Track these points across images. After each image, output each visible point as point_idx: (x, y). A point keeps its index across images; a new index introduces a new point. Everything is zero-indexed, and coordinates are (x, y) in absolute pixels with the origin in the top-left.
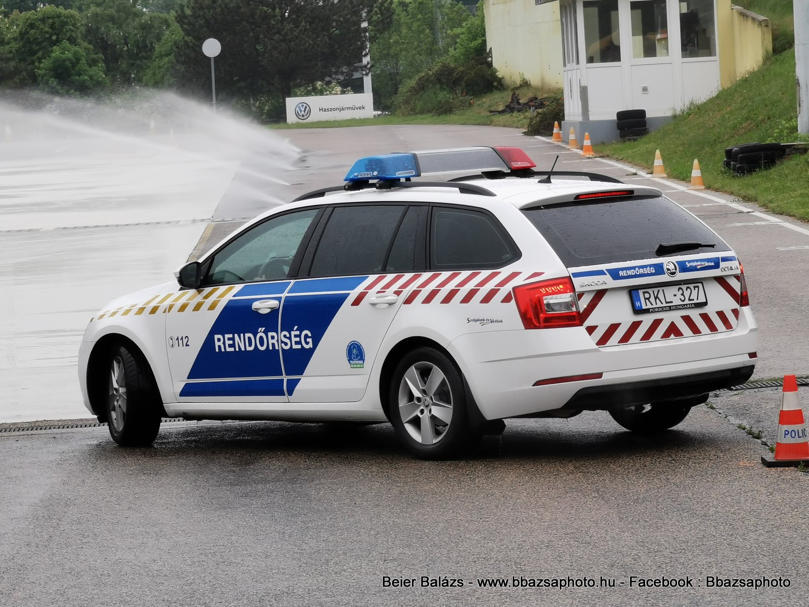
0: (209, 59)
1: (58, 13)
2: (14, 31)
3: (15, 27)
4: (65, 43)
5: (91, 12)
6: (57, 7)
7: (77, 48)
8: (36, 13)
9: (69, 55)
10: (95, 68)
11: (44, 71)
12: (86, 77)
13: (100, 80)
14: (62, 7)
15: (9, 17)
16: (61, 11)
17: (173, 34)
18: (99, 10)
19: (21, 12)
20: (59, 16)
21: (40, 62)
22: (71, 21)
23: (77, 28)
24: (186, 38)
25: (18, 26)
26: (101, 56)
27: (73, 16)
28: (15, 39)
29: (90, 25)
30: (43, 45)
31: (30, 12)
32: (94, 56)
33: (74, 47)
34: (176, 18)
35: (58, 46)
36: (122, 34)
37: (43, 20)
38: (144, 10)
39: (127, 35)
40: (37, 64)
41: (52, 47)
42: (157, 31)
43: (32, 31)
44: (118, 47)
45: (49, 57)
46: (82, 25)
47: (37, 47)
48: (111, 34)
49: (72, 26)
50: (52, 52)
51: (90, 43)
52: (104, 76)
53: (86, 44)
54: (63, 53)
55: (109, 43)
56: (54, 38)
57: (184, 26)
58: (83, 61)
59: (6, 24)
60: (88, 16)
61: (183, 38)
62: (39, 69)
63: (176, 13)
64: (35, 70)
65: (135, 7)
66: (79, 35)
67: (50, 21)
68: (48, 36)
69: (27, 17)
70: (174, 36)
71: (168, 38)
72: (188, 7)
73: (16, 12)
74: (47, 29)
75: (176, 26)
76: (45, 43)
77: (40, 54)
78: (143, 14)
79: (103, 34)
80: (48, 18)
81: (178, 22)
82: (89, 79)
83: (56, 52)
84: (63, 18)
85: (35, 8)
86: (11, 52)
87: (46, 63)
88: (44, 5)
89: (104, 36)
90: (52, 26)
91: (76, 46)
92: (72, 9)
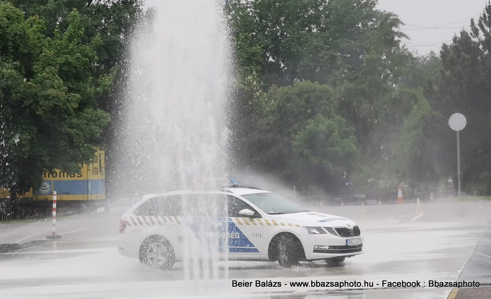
0: (455, 132)
1: (313, 88)
2: (273, 104)
3: (273, 100)
4: (320, 116)
5: (344, 87)
6: (313, 82)
7: (330, 121)
9: (323, 127)
10: (347, 140)
11: (299, 142)
12: (338, 149)
13: (352, 151)
14: (317, 82)
15: (267, 92)
16: (316, 86)
17: (421, 109)
18: (351, 85)
19: (279, 87)
20: (314, 91)
21: (296, 134)
22: (325, 96)
23: (331, 102)
24: (433, 113)
25: (275, 100)
26: (353, 128)
27: (327, 91)
28: (273, 112)
29: (343, 99)
30: (298, 118)
31: (288, 87)
32: (346, 128)
33: (327, 120)
34: (424, 94)
35: (312, 119)
36: (372, 108)
37: (299, 95)
38: (394, 86)
39: (377, 109)
40: (293, 136)
41: (307, 119)
42: (405, 106)
43: (289, 105)
44: (369, 120)
45: (304, 129)
46: (335, 99)
47: (293, 120)
48: (363, 108)
49: (326, 100)
50: (307, 124)
51: (343, 116)
52: (355, 148)
53: (338, 117)
54: (318, 126)
55: (361, 116)
56: (309, 111)
57: (432, 101)
58: (336, 133)
59: (265, 98)
60: (341, 91)
61: (431, 112)
62: (294, 141)
63: (425, 89)
64: (291, 141)
65: (385, 83)
66: (333, 108)
67: (306, 95)
68: (303, 109)
69: (285, 91)
71: (416, 113)
72: (436, 83)
73: (274, 87)
74: (303, 103)
75: (424, 101)
76: (301, 116)
77: (296, 126)
78: (393, 89)
79: (355, 108)
80: (305, 93)
81: (426, 98)
82: (341, 150)
83: (311, 125)
84: (318, 93)
85: (292, 83)
86: (269, 124)
87: (301, 135)
88: (301, 81)
89: (356, 110)
90: (307, 101)
91: (329, 119)
92: (326, 84)
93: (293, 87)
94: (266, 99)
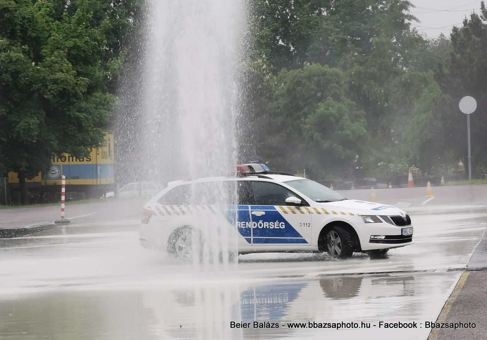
0: (465, 115)
1: (323, 72)
2: (282, 88)
3: (283, 84)
4: (330, 100)
5: (354, 70)
6: (323, 65)
7: (340, 105)
8: (302, 71)
9: (333, 111)
10: (357, 123)
11: (309, 126)
12: (349, 132)
13: (362, 134)
14: (327, 65)
15: (277, 75)
16: (326, 69)
18: (362, 68)
19: (289, 70)
20: (324, 74)
21: (306, 118)
22: (335, 79)
23: (342, 86)
24: (444, 96)
25: (285, 83)
26: (363, 112)
27: (337, 75)
28: (283, 95)
29: (353, 82)
30: (308, 102)
31: (298, 70)
32: (356, 112)
33: (338, 103)
34: (435, 76)
35: (323, 102)
36: (383, 91)
37: (309, 78)
38: (404, 69)
39: (388, 92)
40: (303, 119)
41: (317, 103)
42: (416, 89)
43: (299, 88)
44: (379, 103)
45: (314, 112)
46: (346, 82)
47: (303, 104)
48: (373, 91)
49: (336, 83)
50: (317, 108)
51: (353, 99)
52: (365, 131)
53: (348, 101)
54: (328, 109)
55: (371, 100)
56: (319, 94)
57: (442, 84)
58: (346, 116)
59: (275, 81)
60: (351, 74)
61: (441, 95)
62: (304, 124)
63: (435, 72)
64: (301, 125)
65: (396, 66)
66: (343, 92)
67: (316, 79)
68: (314, 93)
69: (295, 75)
70: (432, 93)
71: (426, 96)
72: (446, 66)
73: (284, 70)
74: (313, 86)
75: (434, 84)
76: (311, 100)
77: (306, 109)
78: (404, 72)
79: (365, 92)
80: (314, 76)
81: (436, 80)
82: (351, 134)
83: (321, 108)
84: (328, 76)
85: (302, 66)
86: (279, 108)
87: (311, 118)
88: (311, 64)
89: (366, 93)
90: (318, 84)
91: (339, 102)
92: (336, 67)
93: (303, 70)
94: (276, 83)
